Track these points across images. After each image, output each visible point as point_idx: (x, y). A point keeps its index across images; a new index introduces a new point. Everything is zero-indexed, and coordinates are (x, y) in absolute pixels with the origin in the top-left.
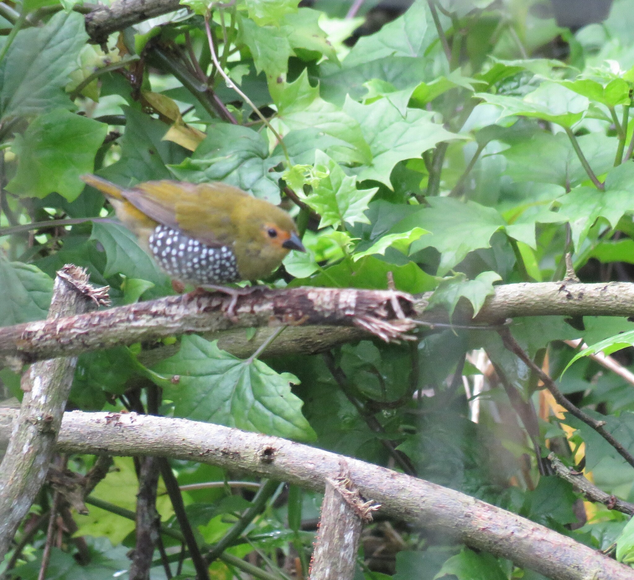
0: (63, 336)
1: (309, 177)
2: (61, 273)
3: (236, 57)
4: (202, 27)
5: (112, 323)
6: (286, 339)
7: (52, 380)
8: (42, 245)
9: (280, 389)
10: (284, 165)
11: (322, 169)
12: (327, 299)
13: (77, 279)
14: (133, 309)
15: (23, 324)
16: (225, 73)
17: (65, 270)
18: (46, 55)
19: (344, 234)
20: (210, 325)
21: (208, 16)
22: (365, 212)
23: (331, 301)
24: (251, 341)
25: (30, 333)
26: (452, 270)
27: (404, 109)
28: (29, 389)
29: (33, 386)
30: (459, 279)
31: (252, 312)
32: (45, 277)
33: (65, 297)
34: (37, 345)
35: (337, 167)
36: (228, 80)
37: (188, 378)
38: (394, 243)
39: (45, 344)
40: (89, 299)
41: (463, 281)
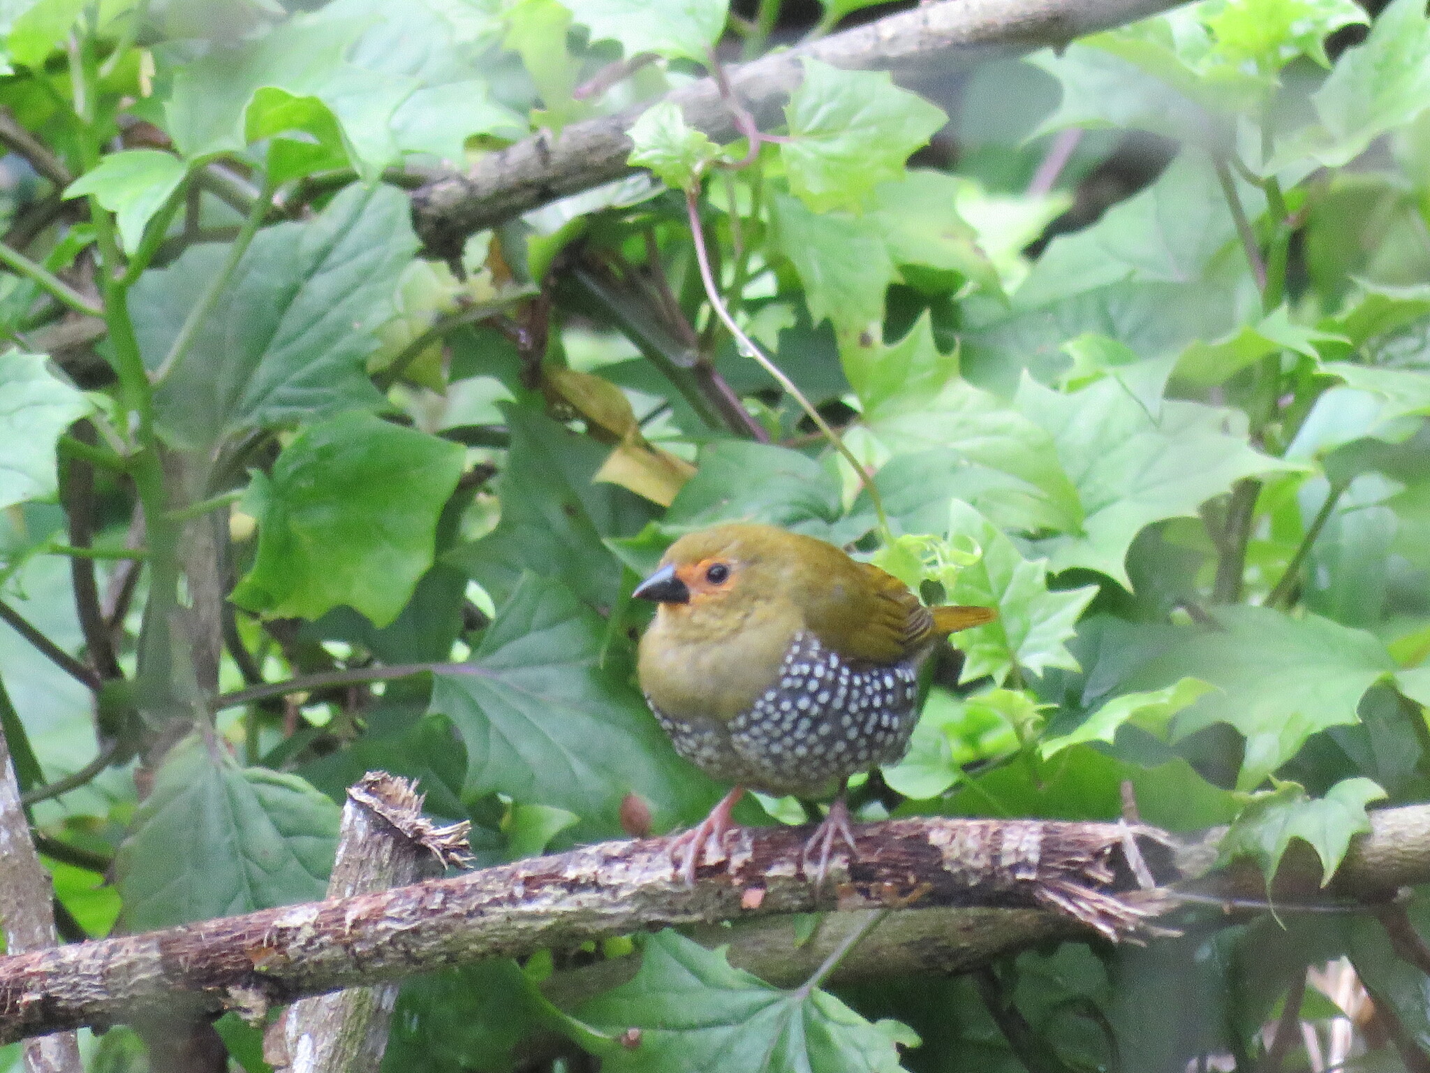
0: (360, 939)
1: (935, 563)
2: (356, 792)
3: (766, 286)
4: (683, 218)
5: (473, 907)
6: (887, 940)
7: (338, 1042)
8: (319, 729)
9: (875, 1059)
10: (877, 536)
11: (965, 544)
12: (972, 844)
13: (395, 807)
14: (522, 874)
15: (267, 912)
16: (737, 326)
17: (366, 787)
18: (321, 286)
19: (1019, 696)
20: (702, 908)
21: (694, 191)
22: (1067, 643)
23: (983, 848)
24: (807, 947)
25: (282, 931)
26: (1270, 776)
27: (1156, 403)
28: (283, 1062)
29: (294, 1057)
30: (1288, 796)
31: (801, 876)
32: (323, 803)
33: (368, 847)
34: (301, 958)
35: (1002, 539)
36: (742, 340)
37: (660, 1034)
38: (1136, 715)
39: (317, 957)
40: (423, 851)
41: (1299, 800)
